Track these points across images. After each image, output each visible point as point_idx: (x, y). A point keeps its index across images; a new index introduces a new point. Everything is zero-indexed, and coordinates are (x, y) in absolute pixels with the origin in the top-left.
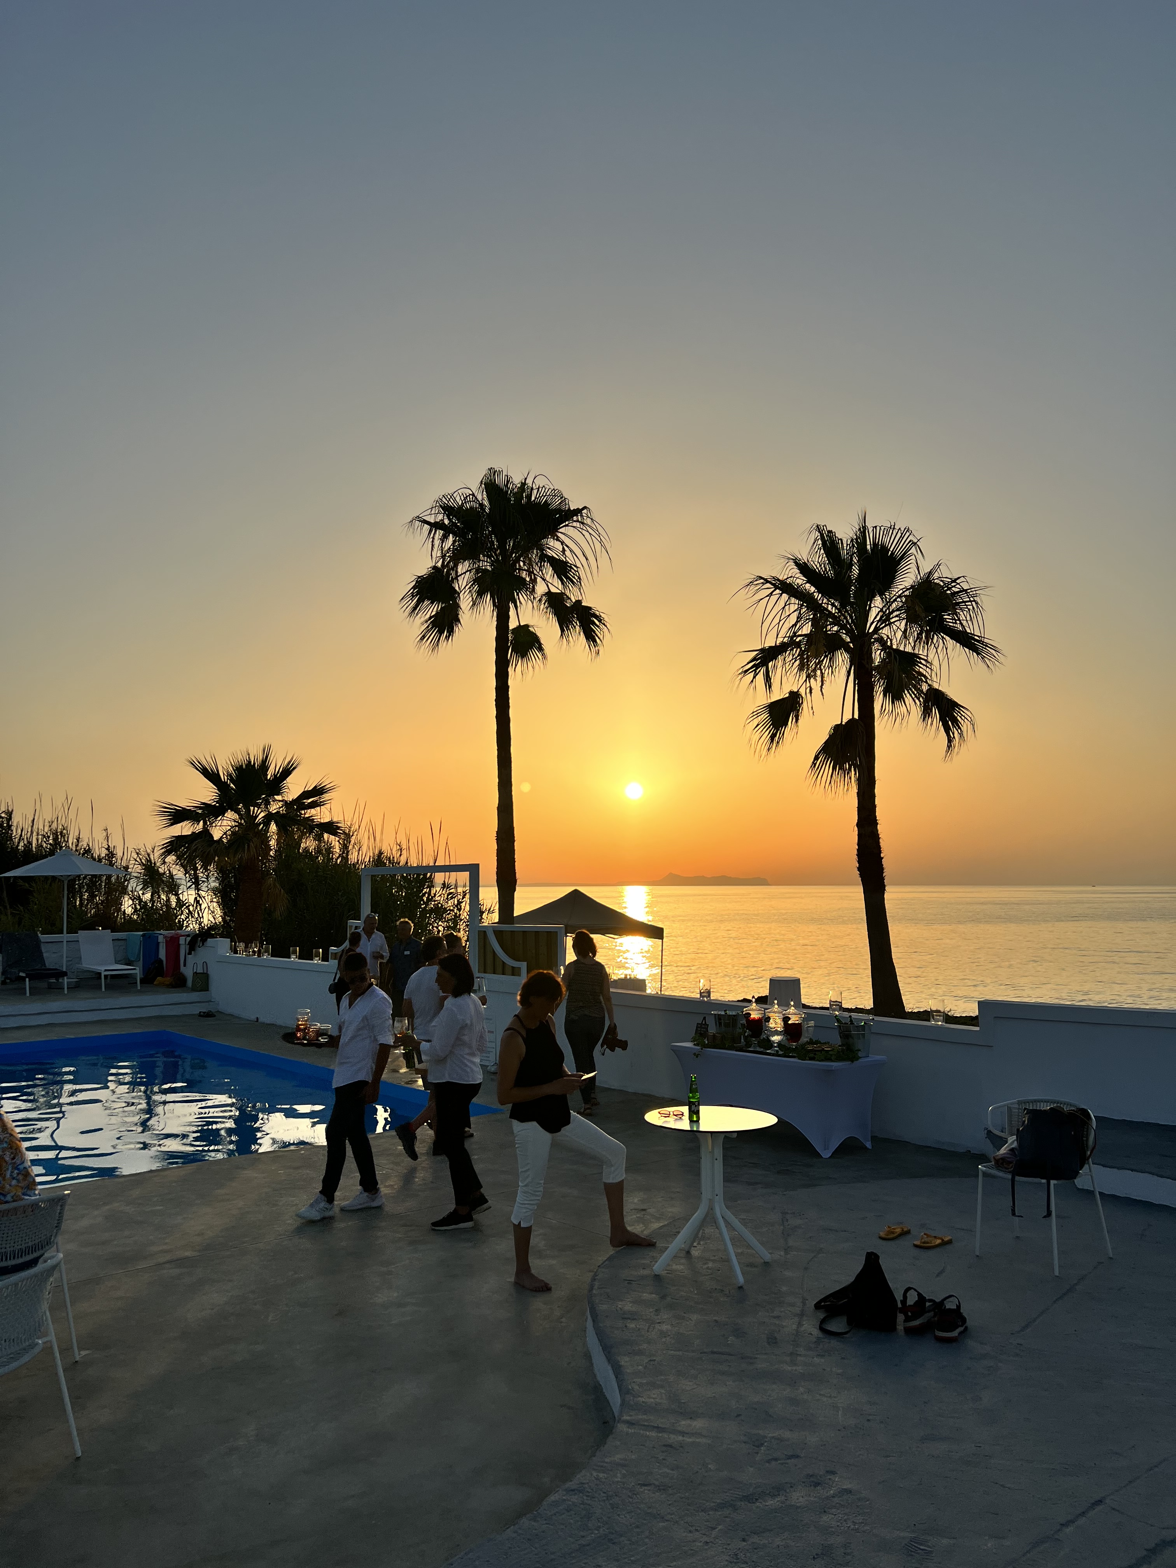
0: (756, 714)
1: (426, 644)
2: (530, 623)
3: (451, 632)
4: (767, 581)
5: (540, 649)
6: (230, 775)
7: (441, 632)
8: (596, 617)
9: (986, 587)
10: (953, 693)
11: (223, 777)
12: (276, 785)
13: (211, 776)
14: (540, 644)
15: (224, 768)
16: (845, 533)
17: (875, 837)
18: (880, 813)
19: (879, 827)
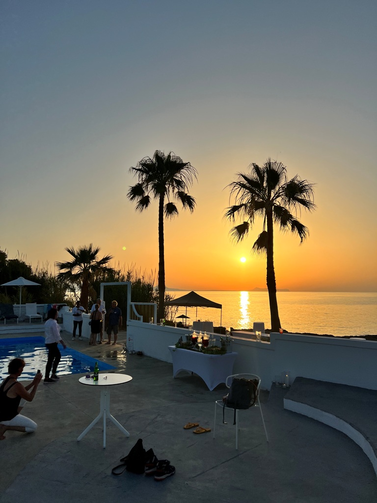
0: (232, 230)
1: (139, 210)
2: (173, 202)
3: (147, 206)
4: (237, 184)
5: (176, 211)
6: (78, 254)
7: (143, 206)
8: (192, 199)
9: (315, 184)
10: (302, 222)
11: (76, 254)
12: (93, 256)
13: (72, 253)
14: (176, 209)
15: (77, 250)
16: (261, 165)
17: (273, 273)
18: (275, 265)
19: (274, 270)
